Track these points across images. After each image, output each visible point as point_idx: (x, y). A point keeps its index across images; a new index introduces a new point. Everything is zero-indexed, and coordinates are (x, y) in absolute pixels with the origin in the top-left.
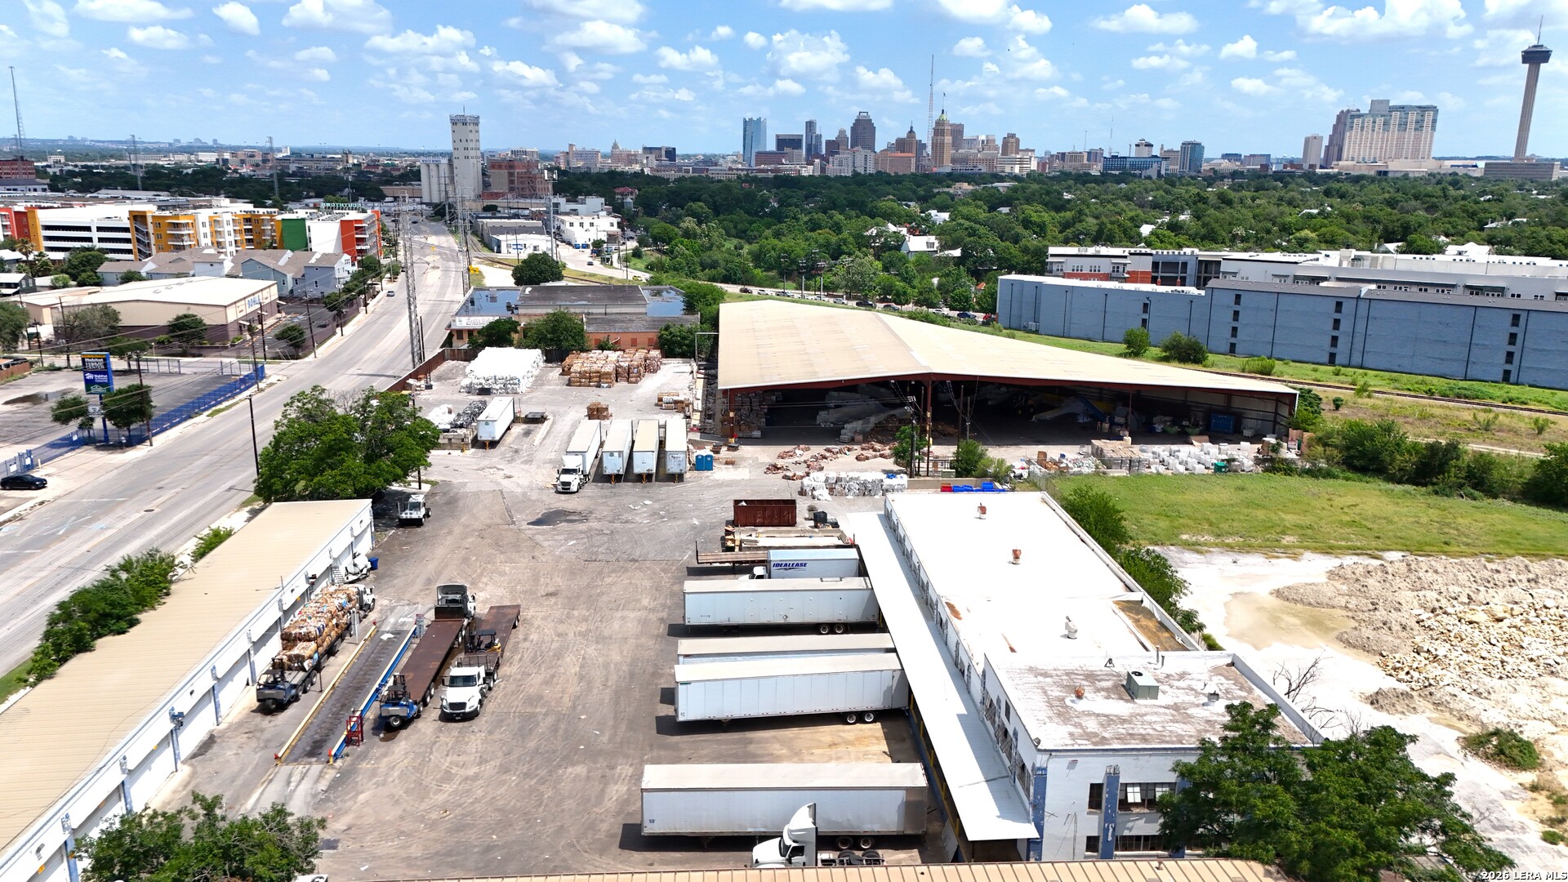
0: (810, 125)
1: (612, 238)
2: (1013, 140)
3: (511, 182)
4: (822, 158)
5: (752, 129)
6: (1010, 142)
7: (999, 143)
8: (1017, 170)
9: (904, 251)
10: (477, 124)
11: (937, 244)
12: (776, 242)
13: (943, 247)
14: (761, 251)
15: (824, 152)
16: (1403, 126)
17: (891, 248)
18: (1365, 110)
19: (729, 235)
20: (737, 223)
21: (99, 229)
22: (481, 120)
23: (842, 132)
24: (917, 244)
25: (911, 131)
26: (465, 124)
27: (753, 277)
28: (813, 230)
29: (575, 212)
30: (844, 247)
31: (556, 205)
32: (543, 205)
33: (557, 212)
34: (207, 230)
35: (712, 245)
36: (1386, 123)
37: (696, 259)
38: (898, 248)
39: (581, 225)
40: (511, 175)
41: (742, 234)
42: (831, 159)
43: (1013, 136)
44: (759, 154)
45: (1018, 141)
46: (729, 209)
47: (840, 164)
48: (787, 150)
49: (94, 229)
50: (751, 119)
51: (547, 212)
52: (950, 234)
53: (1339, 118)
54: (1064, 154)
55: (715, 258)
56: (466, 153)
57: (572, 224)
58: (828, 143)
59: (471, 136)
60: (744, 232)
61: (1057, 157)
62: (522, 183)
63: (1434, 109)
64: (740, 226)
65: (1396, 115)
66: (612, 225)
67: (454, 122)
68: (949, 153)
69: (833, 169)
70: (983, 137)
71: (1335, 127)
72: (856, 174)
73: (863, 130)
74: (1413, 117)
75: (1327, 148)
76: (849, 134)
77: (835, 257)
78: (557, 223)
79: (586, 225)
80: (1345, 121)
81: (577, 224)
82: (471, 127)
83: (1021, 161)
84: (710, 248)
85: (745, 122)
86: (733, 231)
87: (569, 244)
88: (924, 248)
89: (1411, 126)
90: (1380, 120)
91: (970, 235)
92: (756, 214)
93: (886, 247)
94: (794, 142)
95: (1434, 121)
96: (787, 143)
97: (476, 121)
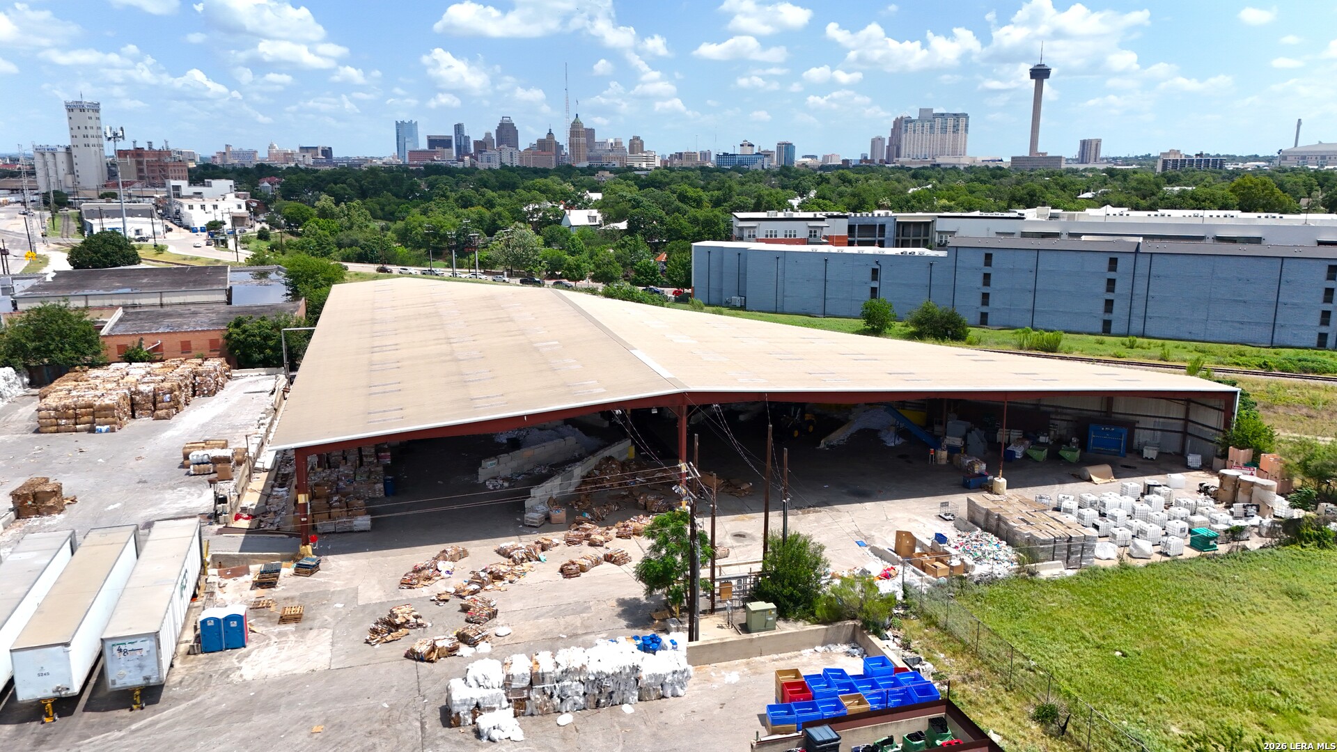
0: (459, 128)
1: (236, 220)
2: (638, 142)
3: (141, 170)
4: (471, 156)
5: (404, 130)
6: (636, 144)
7: (626, 145)
8: (644, 165)
9: (564, 225)
10: (97, 111)
11: (599, 217)
12: (423, 218)
13: (607, 220)
14: (407, 230)
15: (472, 151)
16: (944, 129)
17: (549, 223)
18: (915, 116)
19: (375, 217)
20: (384, 205)
22: (101, 106)
23: (488, 135)
24: (578, 218)
25: (550, 133)
26: (82, 110)
27: (395, 255)
28: (465, 207)
29: (199, 194)
30: (499, 222)
31: (177, 188)
32: (162, 192)
33: (178, 196)
35: (352, 224)
36: (932, 127)
37: (331, 239)
38: (559, 222)
39: (203, 207)
40: (139, 163)
41: (390, 217)
42: (479, 156)
43: (638, 138)
44: (411, 152)
45: (642, 143)
46: (376, 193)
47: (489, 161)
48: (437, 149)
50: (403, 122)
51: (168, 197)
52: (613, 207)
53: (895, 123)
54: (681, 154)
55: (355, 237)
56: (86, 141)
57: (191, 207)
58: (476, 143)
59: (90, 123)
60: (392, 214)
61: (676, 156)
62: (153, 171)
63: (965, 116)
64: (387, 208)
65: (939, 120)
66: (240, 207)
67: (70, 108)
68: (584, 152)
69: (482, 165)
70: (611, 141)
71: (893, 131)
72: (503, 166)
73: (507, 132)
74: (951, 122)
75: (888, 147)
76: (494, 136)
77: (490, 233)
78: (177, 207)
79: (209, 207)
80: (900, 125)
81: (197, 207)
82: (91, 114)
83: (647, 159)
84: (350, 228)
85: (398, 124)
86: (379, 213)
87: (187, 228)
88: (586, 222)
89: (950, 129)
90: (927, 125)
91: (634, 207)
92: (406, 197)
93: (544, 222)
94: (444, 143)
95: (967, 126)
96: (434, 142)
97: (96, 108)
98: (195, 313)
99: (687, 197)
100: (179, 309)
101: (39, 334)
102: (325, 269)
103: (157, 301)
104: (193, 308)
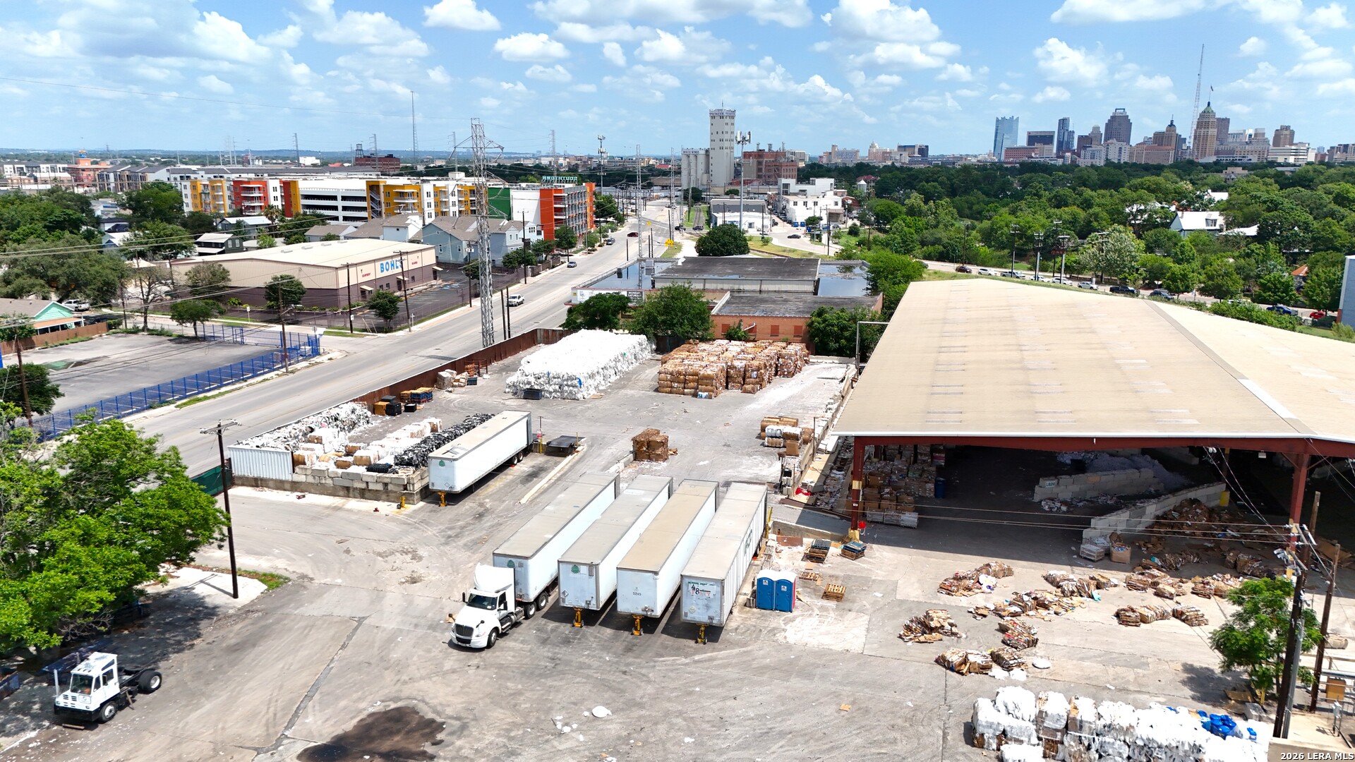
0: (1063, 123)
1: (833, 216)
2: (1287, 132)
3: (759, 170)
4: (1073, 152)
5: (1004, 126)
6: (1284, 135)
7: (1270, 136)
8: (1291, 160)
9: (1174, 228)
10: (733, 117)
11: (1221, 221)
12: (1012, 218)
13: (1229, 225)
14: (992, 229)
15: (1075, 147)
17: (1156, 226)
19: (962, 215)
20: (973, 204)
21: (344, 198)
22: (737, 113)
23: (1096, 129)
24: (1192, 221)
25: (1172, 125)
26: (722, 117)
27: (977, 254)
28: (1058, 207)
29: (803, 192)
30: (1095, 224)
31: (786, 186)
32: (774, 189)
33: (786, 193)
34: (431, 200)
35: (938, 223)
37: (915, 236)
38: (1168, 226)
39: (805, 203)
40: (759, 163)
41: (978, 216)
42: (1082, 152)
43: (1287, 128)
44: (1008, 149)
45: (1292, 133)
46: (966, 191)
47: (1093, 157)
48: (1037, 145)
49: (339, 198)
50: (1004, 119)
51: (778, 194)
52: (1240, 209)
54: (1346, 146)
55: (939, 235)
56: (721, 144)
57: (795, 204)
58: (1081, 138)
59: (727, 128)
60: (980, 213)
61: (1338, 148)
62: (769, 171)
64: (975, 207)
66: (836, 204)
67: (713, 117)
68: (1213, 145)
69: (1083, 162)
70: (1251, 131)
72: (1109, 163)
73: (1119, 126)
76: (1103, 130)
77: (1083, 235)
78: (784, 203)
79: (810, 204)
81: (800, 203)
82: (728, 120)
83: (1297, 153)
84: (936, 226)
85: (998, 120)
86: (967, 211)
87: (790, 222)
88: (1203, 226)
91: (1269, 210)
92: (996, 196)
93: (1150, 224)
94: (1046, 139)
96: (1033, 139)
97: (732, 115)
98: (786, 301)
99: (1347, 199)
100: (773, 296)
101: (667, 309)
102: (906, 266)
103: (757, 287)
104: (785, 296)
